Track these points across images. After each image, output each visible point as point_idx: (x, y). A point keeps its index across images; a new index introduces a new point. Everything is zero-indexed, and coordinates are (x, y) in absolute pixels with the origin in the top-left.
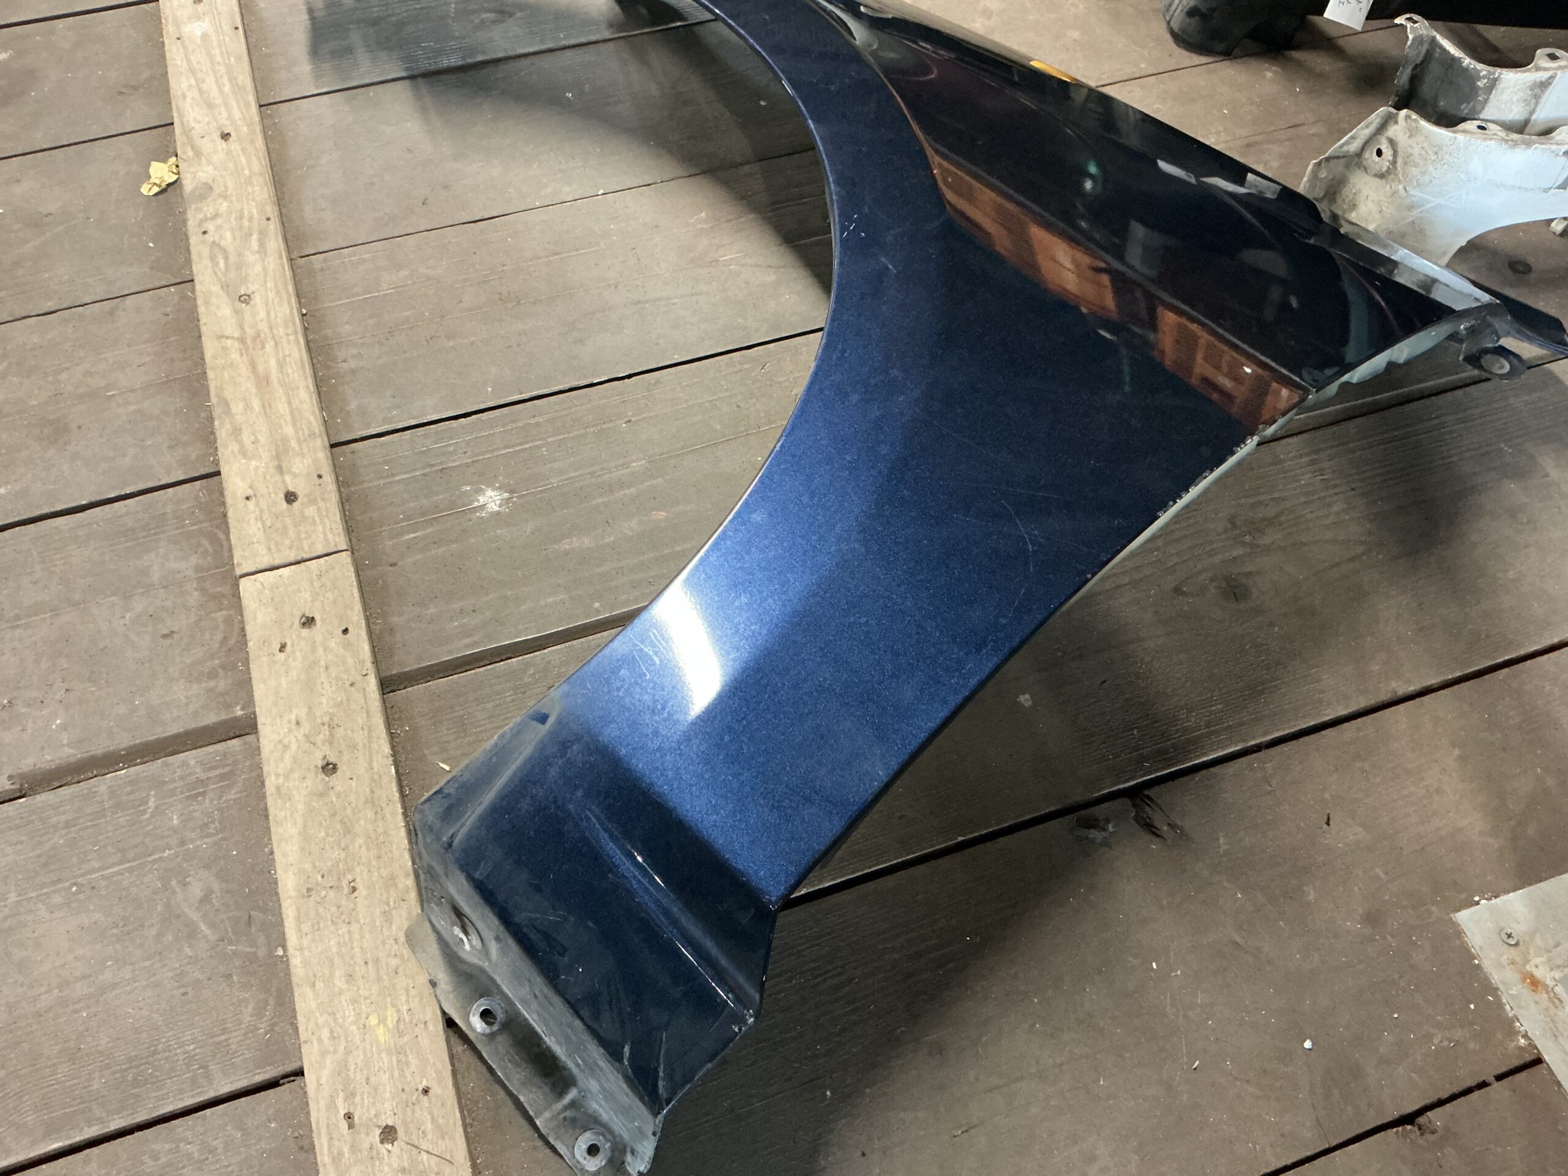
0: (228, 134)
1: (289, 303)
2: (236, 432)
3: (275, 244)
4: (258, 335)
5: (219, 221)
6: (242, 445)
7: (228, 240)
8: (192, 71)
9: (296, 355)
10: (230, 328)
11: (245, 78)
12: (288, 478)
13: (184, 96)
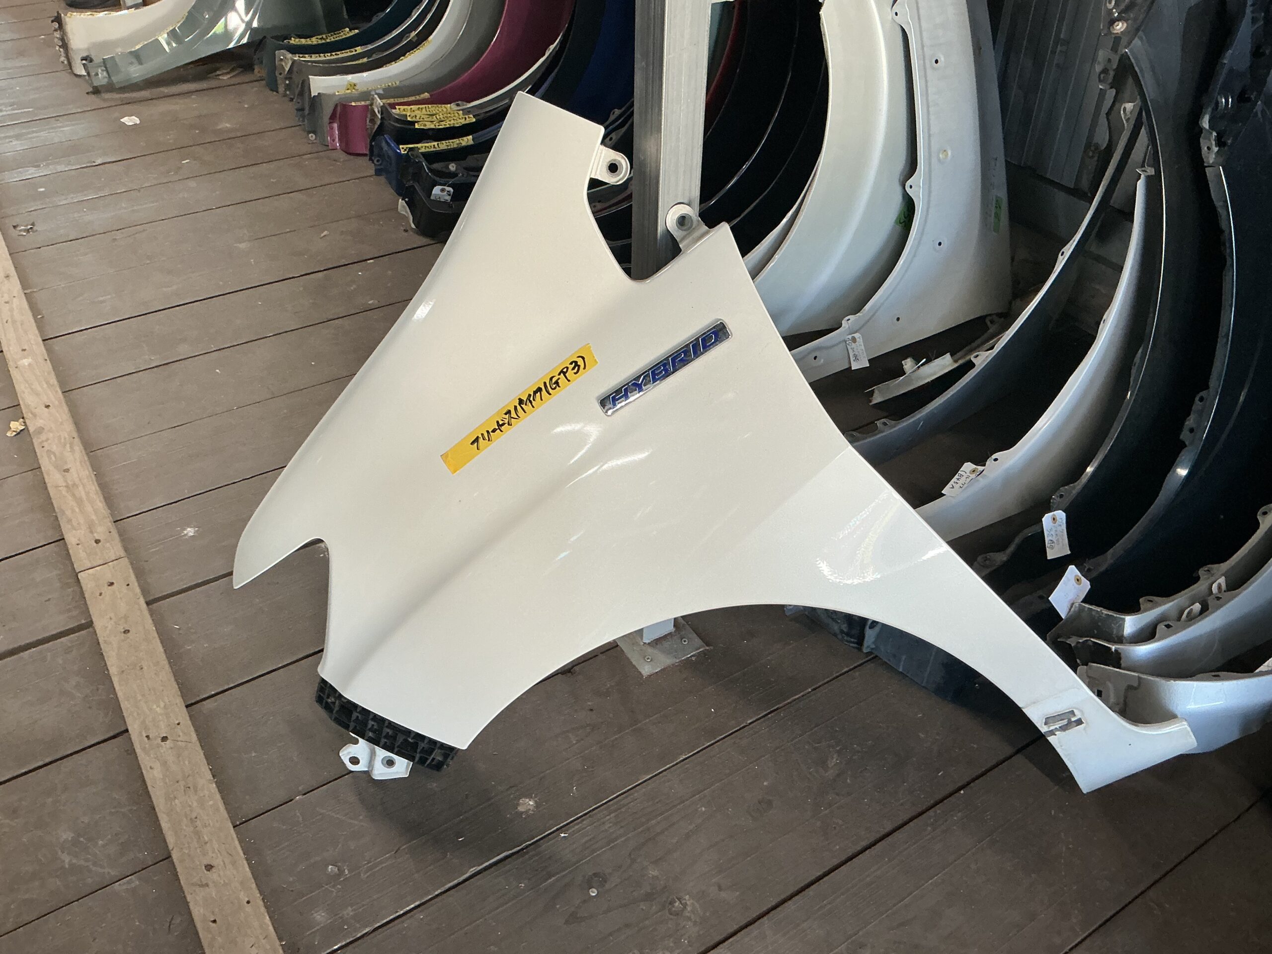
0: (49, 406)
1: (88, 469)
2: (69, 521)
3: (78, 448)
4: (74, 485)
5: (49, 441)
6: (72, 525)
7: (54, 448)
8: (27, 381)
9: (94, 488)
10: (61, 482)
11: (54, 381)
12: (95, 535)
13: (24, 392)
